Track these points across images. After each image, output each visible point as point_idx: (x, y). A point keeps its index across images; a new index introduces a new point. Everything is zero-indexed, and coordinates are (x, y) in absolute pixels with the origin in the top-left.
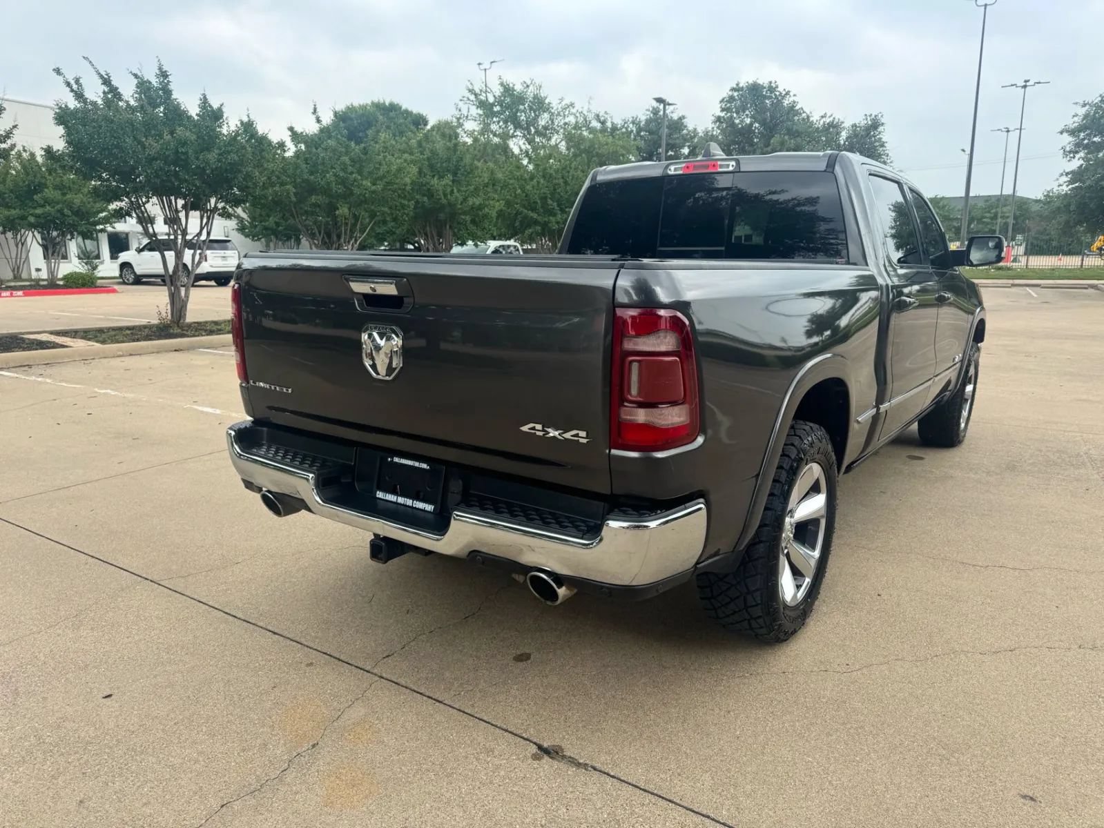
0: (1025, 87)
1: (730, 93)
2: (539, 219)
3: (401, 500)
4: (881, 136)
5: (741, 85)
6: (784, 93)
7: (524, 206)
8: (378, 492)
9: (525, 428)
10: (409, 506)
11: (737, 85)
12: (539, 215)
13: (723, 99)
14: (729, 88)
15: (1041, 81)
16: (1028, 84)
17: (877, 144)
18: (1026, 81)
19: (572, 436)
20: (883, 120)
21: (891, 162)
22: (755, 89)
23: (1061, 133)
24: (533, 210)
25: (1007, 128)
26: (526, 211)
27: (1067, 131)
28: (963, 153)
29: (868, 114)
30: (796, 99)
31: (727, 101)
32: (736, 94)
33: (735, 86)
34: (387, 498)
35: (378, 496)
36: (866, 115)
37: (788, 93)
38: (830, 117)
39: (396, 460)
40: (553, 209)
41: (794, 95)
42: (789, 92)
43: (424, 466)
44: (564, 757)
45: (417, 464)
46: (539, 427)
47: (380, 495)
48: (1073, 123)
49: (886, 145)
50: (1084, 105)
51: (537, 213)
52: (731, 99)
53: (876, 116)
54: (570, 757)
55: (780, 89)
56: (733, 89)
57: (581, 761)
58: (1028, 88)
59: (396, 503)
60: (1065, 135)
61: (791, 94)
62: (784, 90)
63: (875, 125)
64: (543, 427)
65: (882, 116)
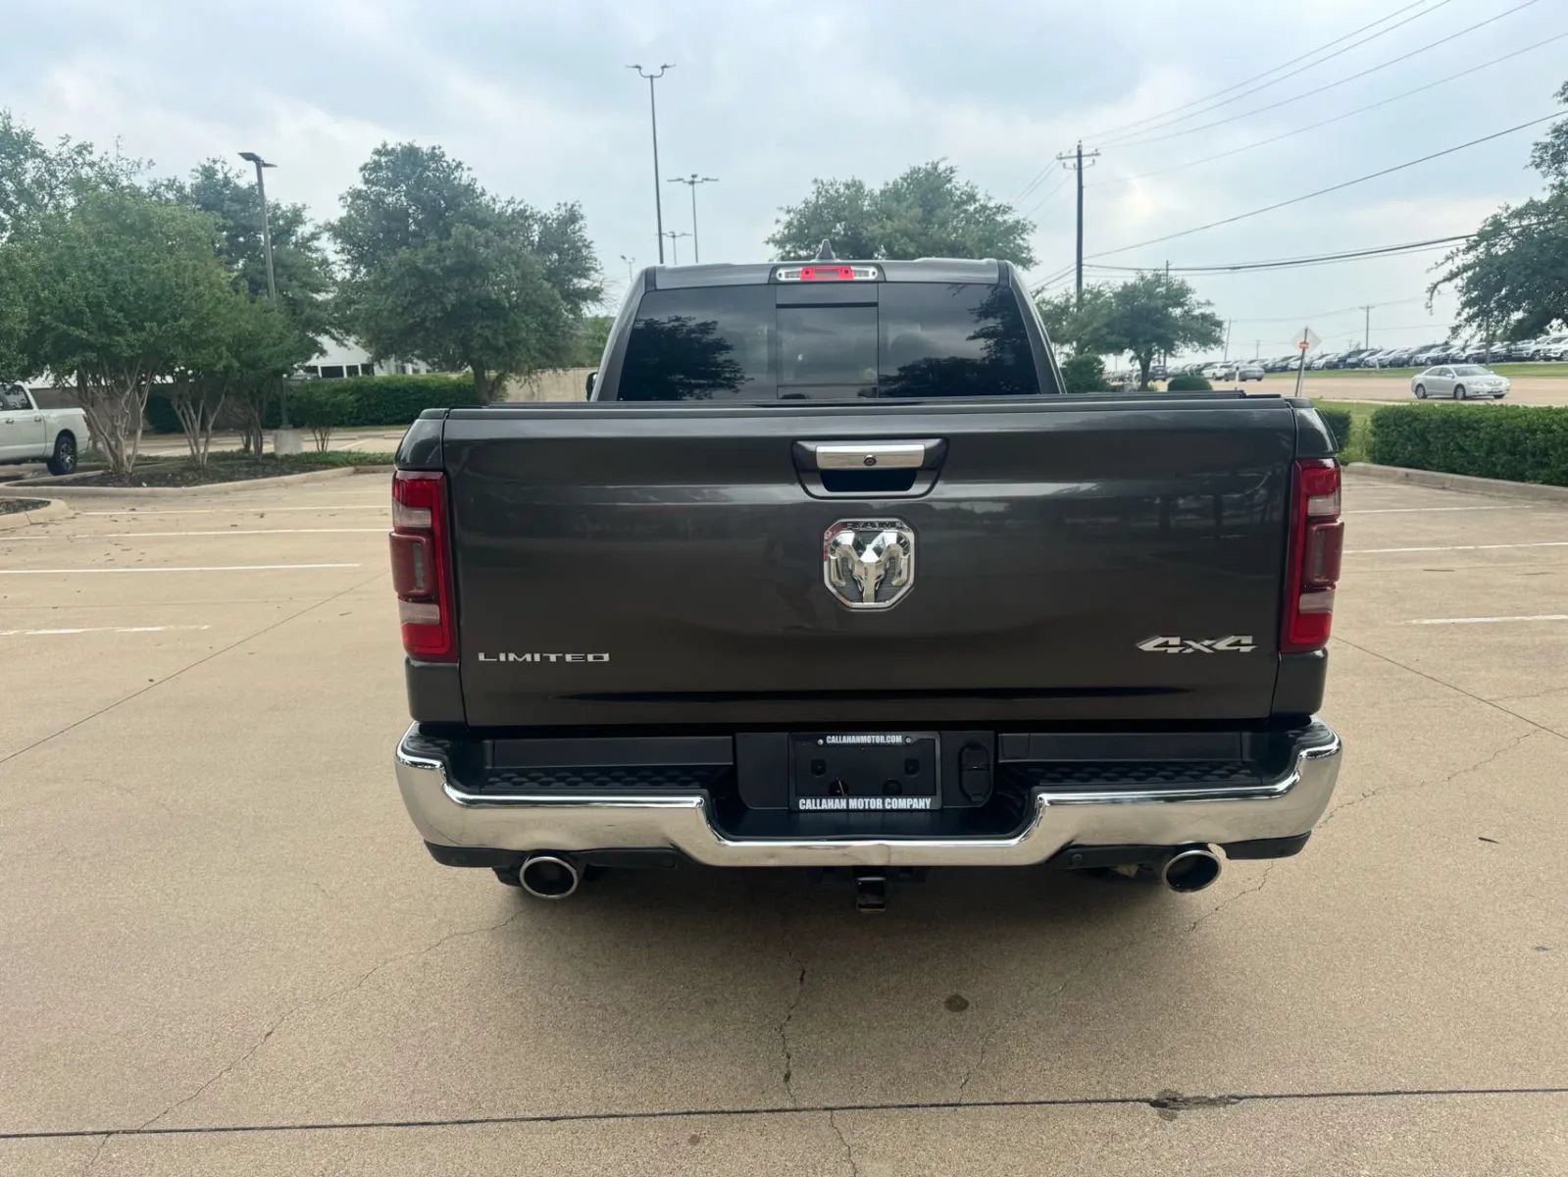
0: (692, 183)
1: (376, 158)
2: (91, 338)
3: (855, 803)
4: (583, 234)
5: (389, 147)
6: (454, 164)
7: (57, 318)
8: (802, 801)
9: (1149, 646)
10: (876, 811)
11: (384, 146)
12: (90, 333)
13: (366, 165)
14: (372, 150)
15: (710, 177)
16: (696, 180)
17: (580, 244)
18: (694, 176)
19: (1229, 646)
20: (582, 211)
21: (602, 269)
22: (411, 154)
23: (767, 243)
24: (78, 324)
25: (673, 233)
26: (65, 326)
27: (773, 242)
28: (622, 260)
29: (562, 202)
30: (473, 174)
31: (370, 169)
32: (383, 159)
33: (380, 147)
34: (824, 806)
35: (802, 807)
36: (559, 204)
37: (459, 165)
38: (520, 203)
39: (833, 740)
40: (118, 323)
41: (469, 169)
42: (460, 163)
43: (896, 739)
44: (1186, 1101)
45: (879, 739)
46: (1175, 641)
47: (807, 804)
48: (778, 230)
49: (592, 245)
50: (789, 212)
51: (87, 330)
52: (376, 167)
53: (573, 206)
54: (1195, 1098)
55: (448, 158)
56: (378, 152)
57: (1213, 1096)
58: (696, 185)
59: (848, 811)
60: (771, 245)
61: (465, 166)
62: (454, 160)
63: (573, 217)
64: (1182, 640)
65: (580, 206)
